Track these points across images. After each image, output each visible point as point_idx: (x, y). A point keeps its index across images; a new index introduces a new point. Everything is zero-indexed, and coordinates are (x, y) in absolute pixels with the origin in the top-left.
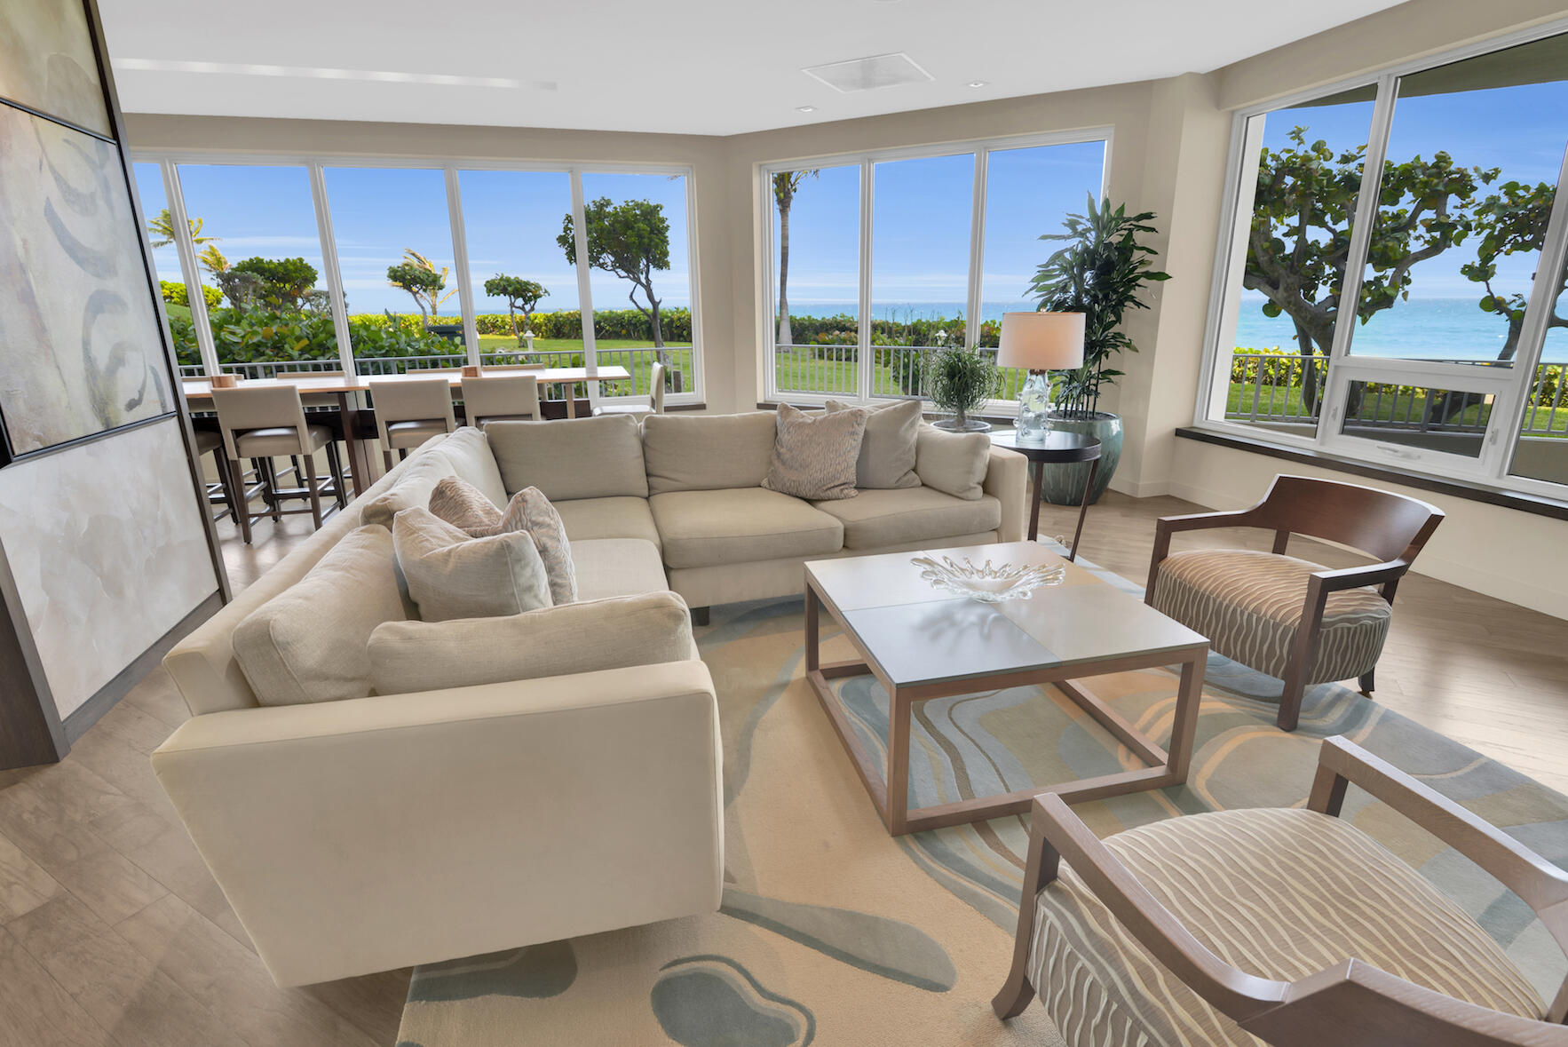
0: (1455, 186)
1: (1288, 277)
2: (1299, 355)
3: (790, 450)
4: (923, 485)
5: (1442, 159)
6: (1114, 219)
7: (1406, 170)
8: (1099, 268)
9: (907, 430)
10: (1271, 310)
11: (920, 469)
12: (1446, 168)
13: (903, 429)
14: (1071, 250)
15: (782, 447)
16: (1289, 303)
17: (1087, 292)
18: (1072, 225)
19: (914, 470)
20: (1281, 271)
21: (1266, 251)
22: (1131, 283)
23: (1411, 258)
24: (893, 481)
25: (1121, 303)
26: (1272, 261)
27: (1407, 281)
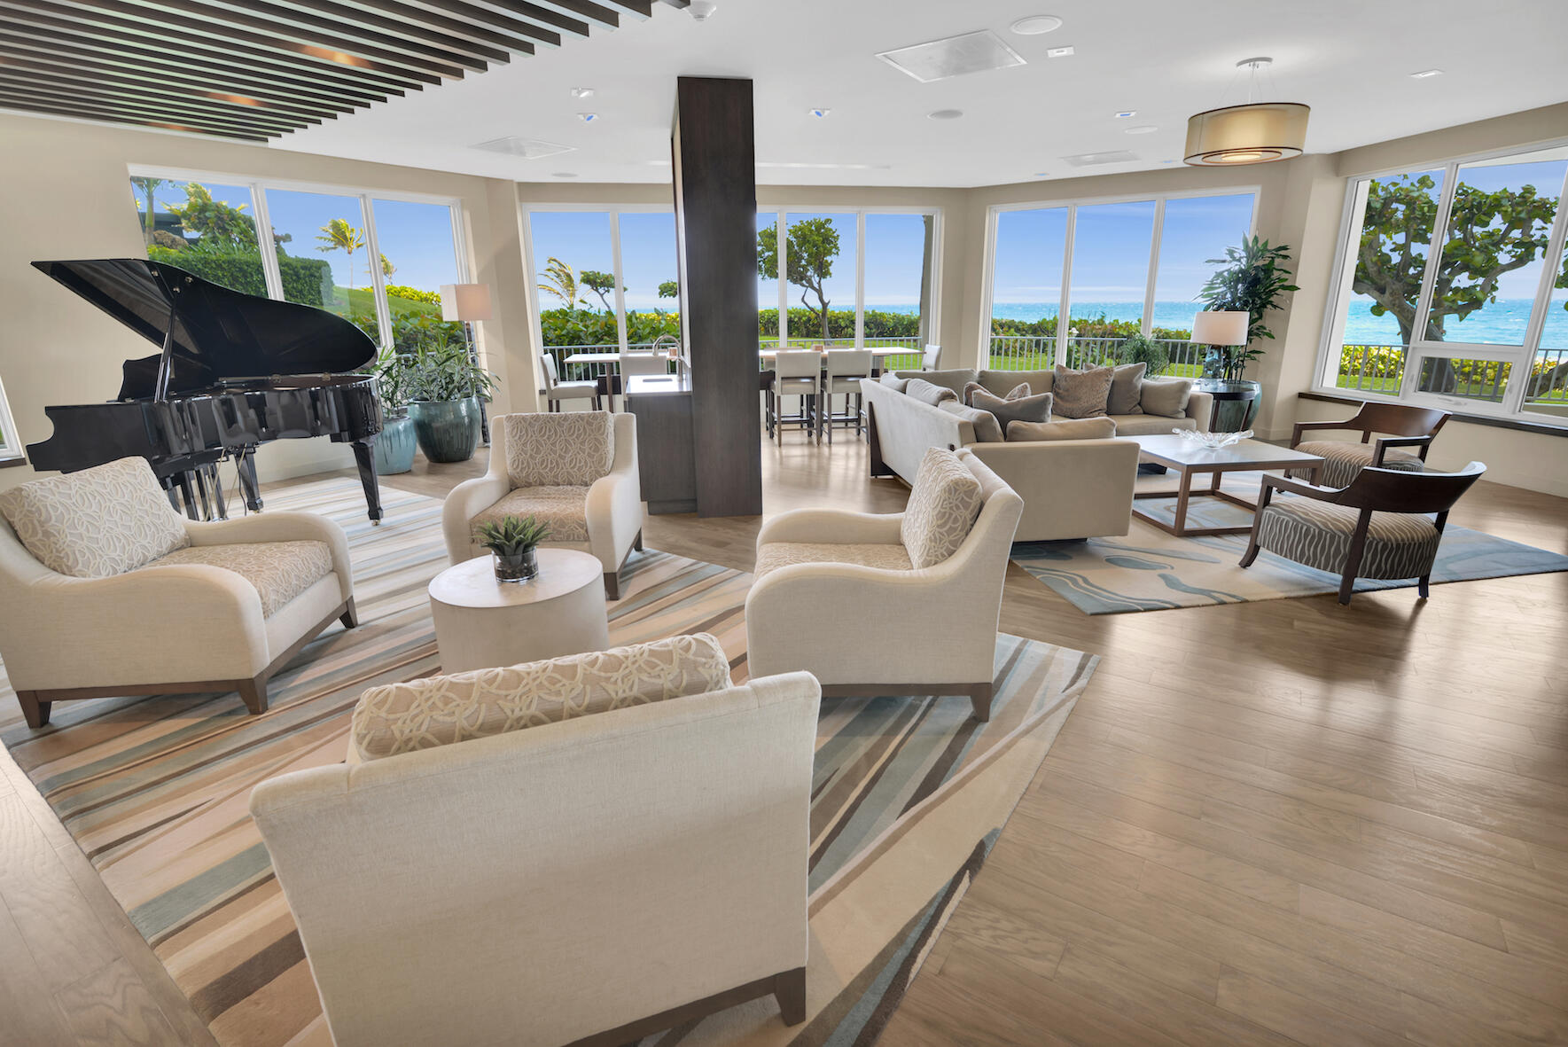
0: (1537, 211)
1: (1394, 284)
2: (1402, 344)
3: (1067, 390)
4: (1145, 413)
5: (1529, 191)
6: (1260, 250)
7: (1496, 199)
8: (1249, 283)
9: (1137, 380)
10: (1377, 310)
11: (1143, 404)
12: (1530, 198)
13: (1135, 378)
14: (1229, 270)
15: (1060, 389)
16: (1394, 305)
17: (1240, 298)
18: (1231, 253)
19: (1139, 404)
20: (1388, 279)
21: (1375, 264)
22: (1271, 293)
23: (1499, 269)
24: (1127, 409)
25: (1264, 306)
26: (1379, 272)
27: (1494, 288)
